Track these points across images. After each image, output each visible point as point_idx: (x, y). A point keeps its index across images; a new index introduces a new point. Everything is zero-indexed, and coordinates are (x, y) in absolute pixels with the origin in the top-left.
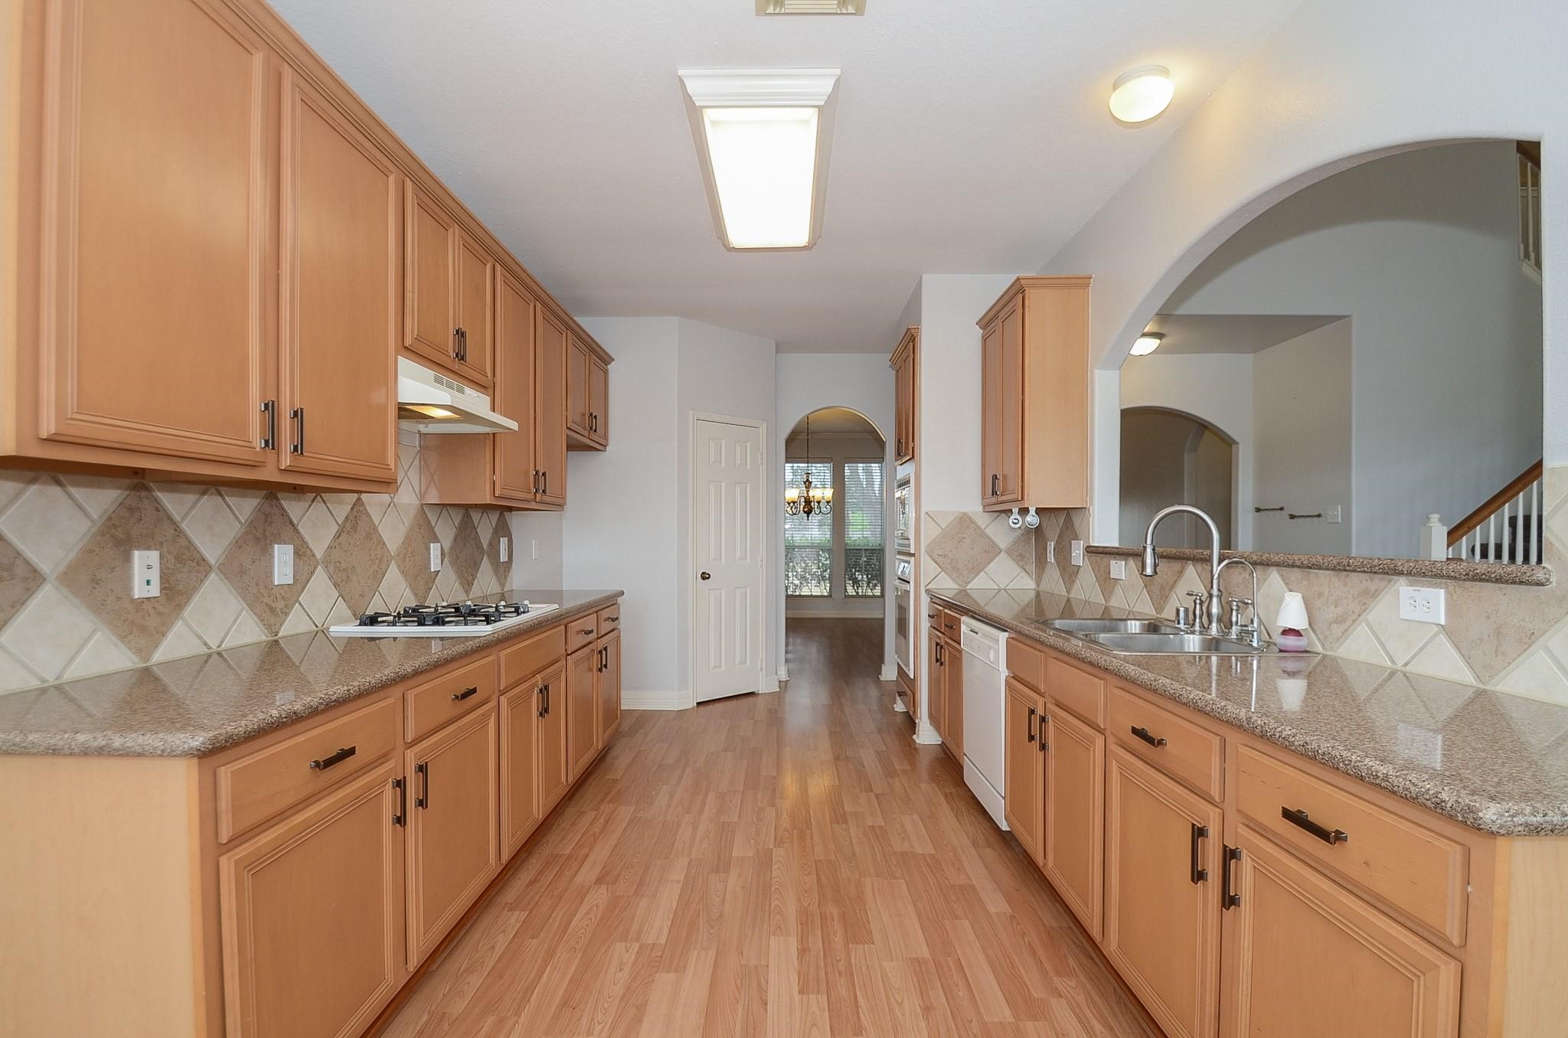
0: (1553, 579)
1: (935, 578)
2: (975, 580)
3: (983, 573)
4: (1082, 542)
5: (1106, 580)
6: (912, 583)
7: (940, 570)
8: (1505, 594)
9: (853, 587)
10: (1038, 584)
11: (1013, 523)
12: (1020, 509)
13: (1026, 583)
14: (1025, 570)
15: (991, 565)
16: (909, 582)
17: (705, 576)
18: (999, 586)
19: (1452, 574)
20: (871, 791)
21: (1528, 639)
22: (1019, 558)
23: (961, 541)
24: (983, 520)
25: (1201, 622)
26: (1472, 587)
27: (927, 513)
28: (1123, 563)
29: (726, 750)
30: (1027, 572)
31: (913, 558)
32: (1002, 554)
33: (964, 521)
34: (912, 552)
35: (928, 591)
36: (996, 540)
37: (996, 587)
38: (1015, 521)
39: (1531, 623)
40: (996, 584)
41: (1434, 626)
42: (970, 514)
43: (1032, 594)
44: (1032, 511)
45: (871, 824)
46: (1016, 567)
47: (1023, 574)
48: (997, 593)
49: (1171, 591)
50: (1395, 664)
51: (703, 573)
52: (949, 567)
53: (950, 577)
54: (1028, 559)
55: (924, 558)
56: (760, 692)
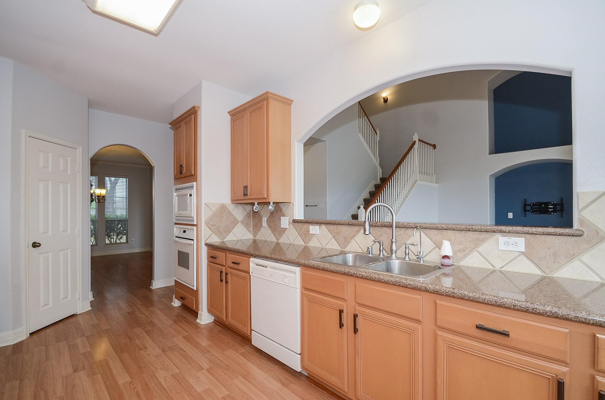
0: (585, 234)
1: (210, 236)
2: (228, 236)
3: (231, 233)
4: (288, 217)
5: (306, 235)
6: (195, 240)
7: (212, 233)
8: (558, 240)
9: (108, 239)
10: (255, 236)
11: (255, 209)
12: (258, 203)
13: (250, 236)
14: (248, 230)
15: (235, 229)
16: (193, 240)
17: (35, 245)
18: (238, 239)
19: (535, 232)
20: (202, 369)
21: (572, 257)
22: (247, 225)
23: (221, 218)
24: (231, 207)
25: (383, 254)
26: (540, 237)
27: (205, 204)
28: (319, 227)
29: (76, 370)
30: (249, 231)
31: (196, 227)
32: (239, 223)
33: (223, 208)
34: (195, 223)
35: (206, 245)
36: (236, 216)
37: (237, 239)
38: (256, 208)
39: (573, 250)
40: (237, 238)
41: (518, 252)
42: (225, 204)
43: (251, 241)
44: (271, 204)
45: (222, 396)
46: (245, 229)
47: (248, 232)
48: (238, 242)
49: (352, 239)
50: (495, 268)
51: (33, 243)
52: (218, 232)
53: (217, 235)
54: (250, 225)
55: (203, 227)
56: (78, 313)
